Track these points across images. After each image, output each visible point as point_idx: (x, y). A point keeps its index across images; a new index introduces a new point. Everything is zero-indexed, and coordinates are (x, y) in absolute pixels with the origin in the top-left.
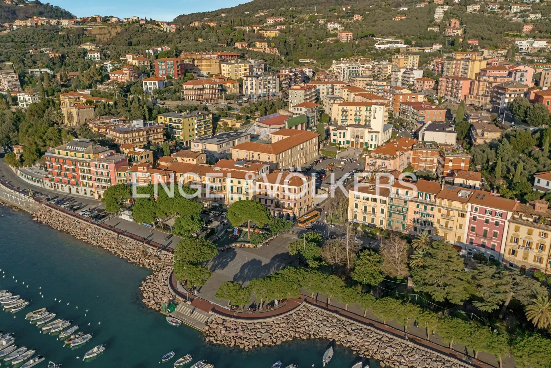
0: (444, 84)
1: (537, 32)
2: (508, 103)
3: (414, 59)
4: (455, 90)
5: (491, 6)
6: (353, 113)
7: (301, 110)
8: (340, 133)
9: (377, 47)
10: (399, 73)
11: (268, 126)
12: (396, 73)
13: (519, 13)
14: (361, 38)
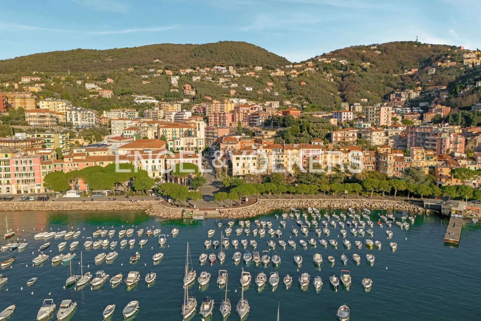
0: (212, 118)
1: (238, 94)
2: (262, 122)
3: (177, 106)
4: (222, 121)
5: (207, 78)
6: (171, 133)
7: (131, 132)
8: (177, 142)
9: (137, 101)
10: (171, 115)
11: (118, 141)
12: (169, 115)
13: (225, 83)
14: (122, 94)
